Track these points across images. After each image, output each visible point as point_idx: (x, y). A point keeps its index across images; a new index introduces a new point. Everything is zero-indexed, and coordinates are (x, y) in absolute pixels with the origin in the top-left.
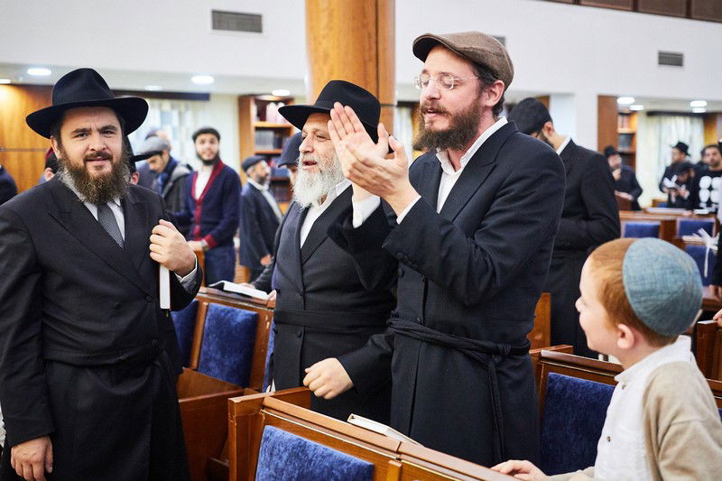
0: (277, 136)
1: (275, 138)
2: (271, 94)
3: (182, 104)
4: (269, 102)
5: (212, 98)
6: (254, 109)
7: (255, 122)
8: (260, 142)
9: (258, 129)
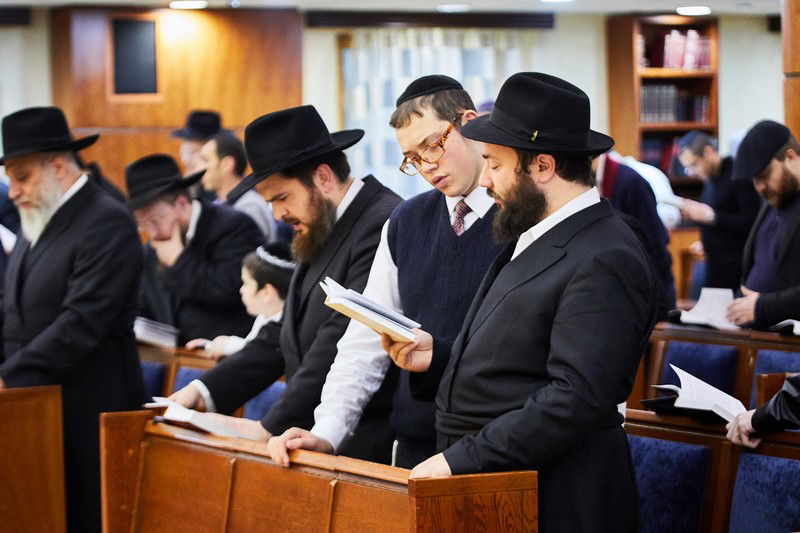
0: (684, 94)
1: (678, 99)
2: (675, 14)
3: (502, 36)
4: (668, 28)
5: (559, 23)
6: (639, 44)
7: (641, 69)
8: (650, 107)
9: (647, 81)
